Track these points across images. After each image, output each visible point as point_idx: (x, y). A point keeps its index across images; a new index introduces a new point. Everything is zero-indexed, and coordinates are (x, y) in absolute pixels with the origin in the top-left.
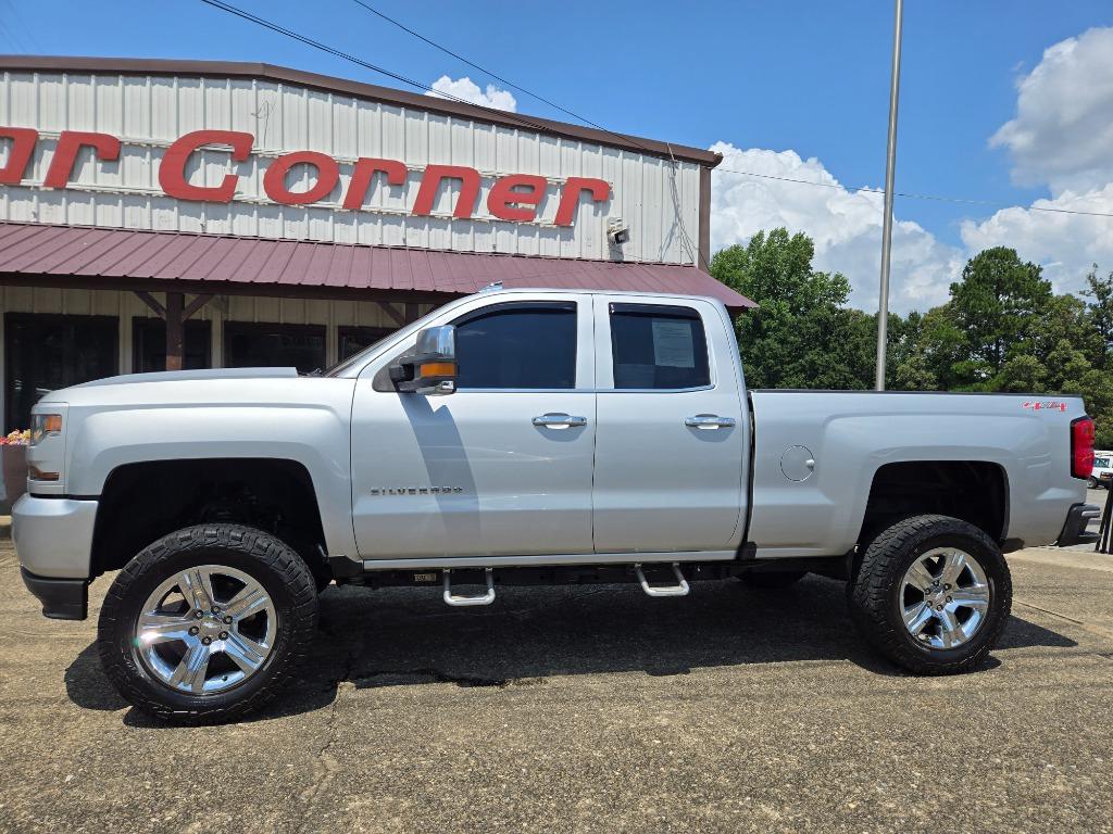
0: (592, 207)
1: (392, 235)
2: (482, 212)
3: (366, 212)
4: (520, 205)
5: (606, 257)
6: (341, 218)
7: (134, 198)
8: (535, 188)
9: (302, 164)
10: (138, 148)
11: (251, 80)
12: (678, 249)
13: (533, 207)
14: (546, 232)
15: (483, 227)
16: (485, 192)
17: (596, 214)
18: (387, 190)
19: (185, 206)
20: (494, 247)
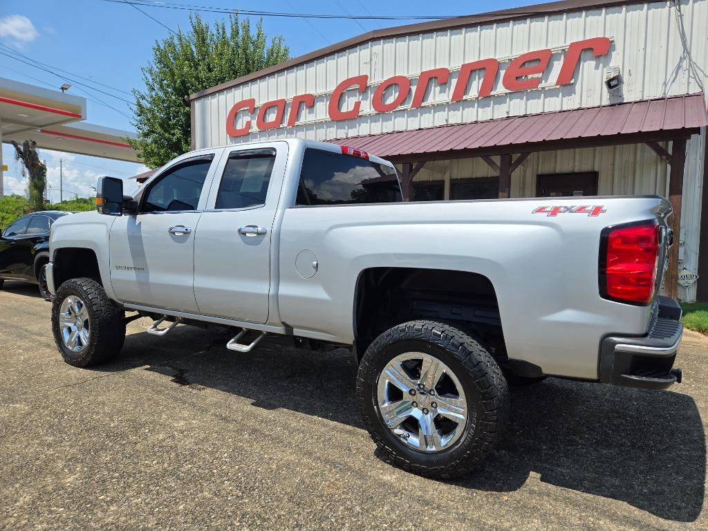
0: (593, 63)
1: (440, 118)
2: (500, 89)
3: (425, 107)
4: (530, 77)
5: (606, 102)
6: (412, 114)
7: (319, 125)
8: (541, 60)
9: (391, 85)
10: (321, 97)
11: (368, 43)
12: (685, 81)
13: (540, 75)
14: (550, 93)
15: (500, 99)
16: (502, 73)
17: (597, 67)
18: (438, 89)
19: (340, 124)
20: (508, 113)
